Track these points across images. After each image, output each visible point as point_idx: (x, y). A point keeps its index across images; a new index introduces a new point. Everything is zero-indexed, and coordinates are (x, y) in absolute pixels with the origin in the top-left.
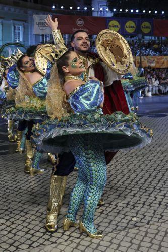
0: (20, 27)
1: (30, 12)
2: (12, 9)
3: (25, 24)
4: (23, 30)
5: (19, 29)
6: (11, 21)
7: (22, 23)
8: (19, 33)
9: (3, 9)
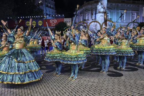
0: (135, 13)
1: (141, 6)
2: (132, 6)
3: (138, 12)
4: (136, 15)
5: (134, 15)
6: (131, 11)
7: (136, 12)
8: (134, 17)
9: (127, 6)
